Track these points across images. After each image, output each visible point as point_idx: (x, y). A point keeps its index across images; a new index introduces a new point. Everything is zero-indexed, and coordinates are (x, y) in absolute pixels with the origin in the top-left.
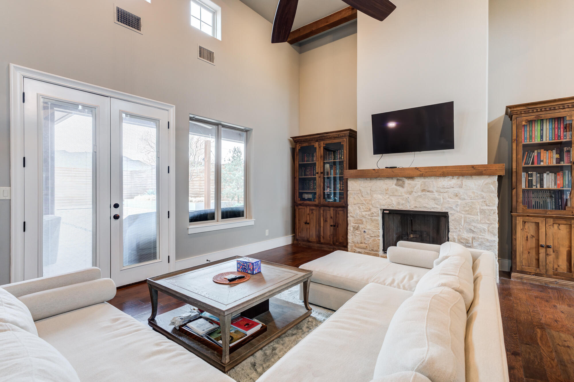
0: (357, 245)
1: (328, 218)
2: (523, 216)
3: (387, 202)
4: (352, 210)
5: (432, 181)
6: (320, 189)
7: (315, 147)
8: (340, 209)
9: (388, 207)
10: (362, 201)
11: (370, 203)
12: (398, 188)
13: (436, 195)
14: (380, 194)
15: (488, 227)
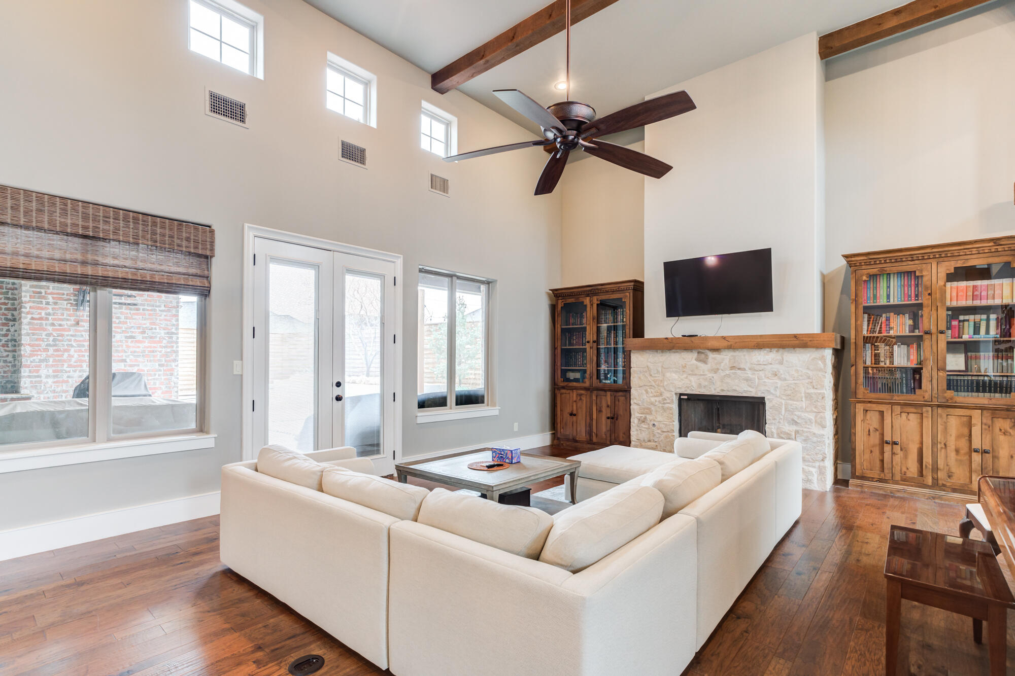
0: (643, 444)
1: (604, 407)
2: (864, 402)
3: (684, 384)
4: (636, 394)
5: (744, 355)
6: (591, 365)
7: (585, 304)
8: (621, 393)
9: (686, 391)
10: (650, 382)
11: (662, 385)
12: (699, 364)
13: (749, 374)
14: (676, 372)
15: (816, 417)
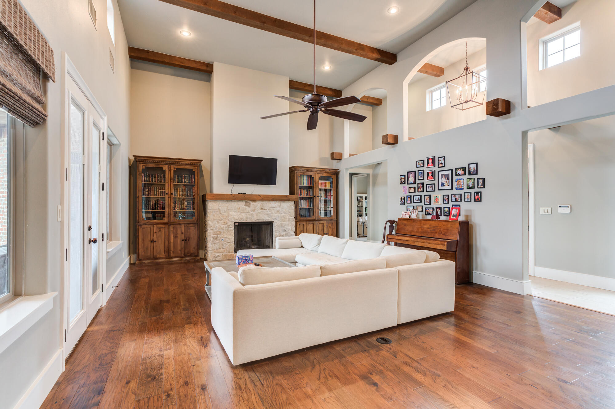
0: (216, 251)
2: (299, 221)
3: (239, 217)
4: (212, 224)
5: (266, 204)
7: (164, 169)
9: (240, 221)
10: (220, 217)
11: (227, 218)
12: (246, 207)
13: (268, 212)
14: (235, 212)
15: (291, 228)
